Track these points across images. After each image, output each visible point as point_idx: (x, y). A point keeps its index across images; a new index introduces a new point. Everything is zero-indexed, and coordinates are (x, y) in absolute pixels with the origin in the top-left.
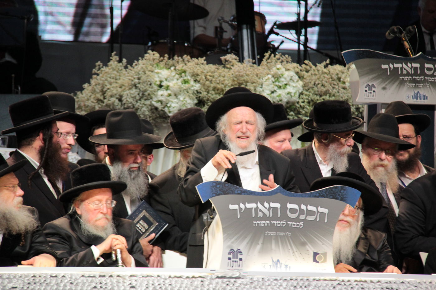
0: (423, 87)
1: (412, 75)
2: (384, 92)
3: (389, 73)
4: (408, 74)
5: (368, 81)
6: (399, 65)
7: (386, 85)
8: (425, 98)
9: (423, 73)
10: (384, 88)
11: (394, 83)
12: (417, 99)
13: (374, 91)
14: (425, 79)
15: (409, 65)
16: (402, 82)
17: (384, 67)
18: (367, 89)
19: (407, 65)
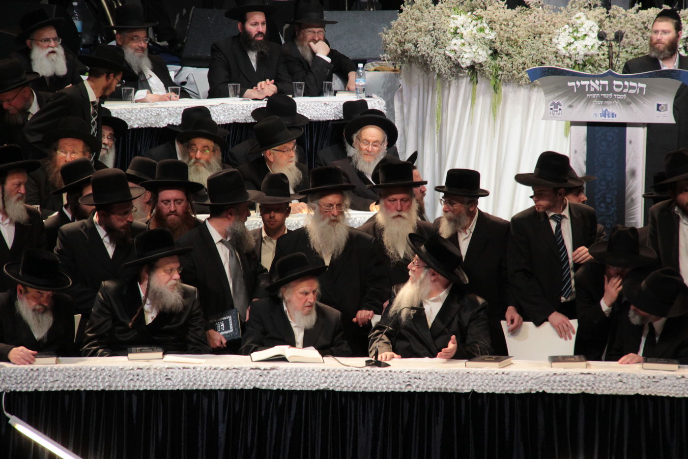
0: (612, 104)
1: (599, 92)
2: (570, 110)
3: (575, 91)
4: (596, 91)
5: (554, 99)
6: (586, 83)
7: (573, 103)
8: (613, 115)
9: (611, 90)
10: (570, 106)
11: (581, 101)
12: (605, 117)
13: (560, 109)
14: (613, 97)
15: (597, 82)
16: (590, 100)
17: (570, 84)
18: (553, 107)
19: (594, 82)
